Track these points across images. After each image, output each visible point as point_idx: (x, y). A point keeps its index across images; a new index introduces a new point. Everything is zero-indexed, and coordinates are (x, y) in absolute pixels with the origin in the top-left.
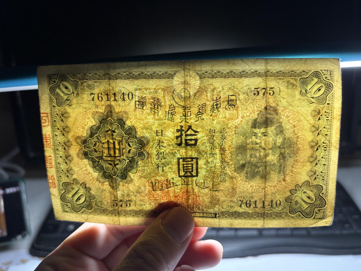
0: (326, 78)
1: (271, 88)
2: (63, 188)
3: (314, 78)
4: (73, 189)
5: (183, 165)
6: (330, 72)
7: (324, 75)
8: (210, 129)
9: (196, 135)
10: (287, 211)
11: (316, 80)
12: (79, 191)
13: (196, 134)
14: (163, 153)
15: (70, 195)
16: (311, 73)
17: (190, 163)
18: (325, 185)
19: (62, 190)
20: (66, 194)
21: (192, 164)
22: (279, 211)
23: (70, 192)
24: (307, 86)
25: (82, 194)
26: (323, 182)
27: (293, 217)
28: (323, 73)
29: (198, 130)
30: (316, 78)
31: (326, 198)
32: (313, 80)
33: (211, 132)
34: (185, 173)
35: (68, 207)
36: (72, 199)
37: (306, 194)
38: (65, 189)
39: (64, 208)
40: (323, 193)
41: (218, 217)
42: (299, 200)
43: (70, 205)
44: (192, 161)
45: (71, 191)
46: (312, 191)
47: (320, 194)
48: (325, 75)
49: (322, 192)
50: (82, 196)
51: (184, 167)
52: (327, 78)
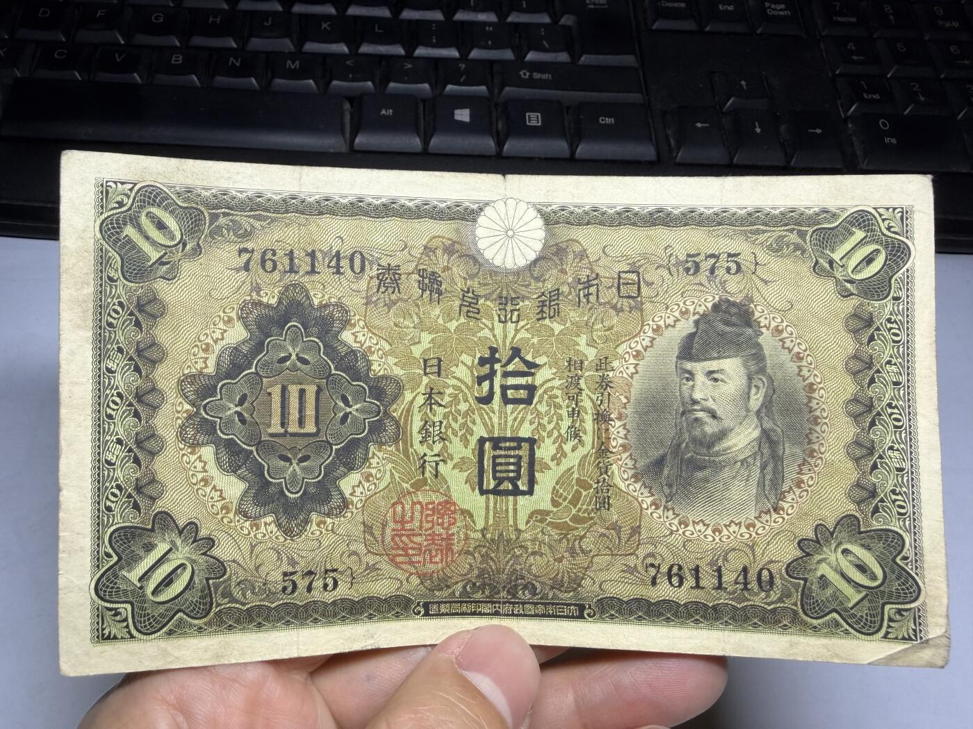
0: (889, 229)
1: (730, 255)
2: (111, 551)
3: (854, 229)
4: (149, 548)
5: (495, 457)
6: (900, 214)
7: (884, 220)
8: (570, 358)
9: (532, 374)
10: (795, 604)
11: (859, 234)
12: (170, 556)
13: (533, 370)
14: (438, 424)
15: (134, 575)
16: (846, 215)
17: (512, 453)
18: (910, 533)
19: (108, 555)
20: (122, 568)
21: (520, 458)
22: (769, 604)
23: (136, 561)
24: (833, 251)
25: (179, 562)
26: (901, 523)
27: (815, 627)
28: (881, 215)
29: (538, 361)
30: (860, 228)
31: (917, 574)
32: (852, 234)
33: (572, 368)
34: (497, 481)
35: (118, 618)
36: (141, 588)
37: (850, 558)
38: (117, 554)
39: (103, 624)
40: (905, 558)
41: (589, 615)
42: (833, 577)
43: (126, 609)
44: (519, 448)
45: (141, 558)
46: (870, 549)
47: (898, 560)
48: (886, 223)
49: (903, 554)
50: (179, 571)
51: (495, 465)
52: (892, 230)
